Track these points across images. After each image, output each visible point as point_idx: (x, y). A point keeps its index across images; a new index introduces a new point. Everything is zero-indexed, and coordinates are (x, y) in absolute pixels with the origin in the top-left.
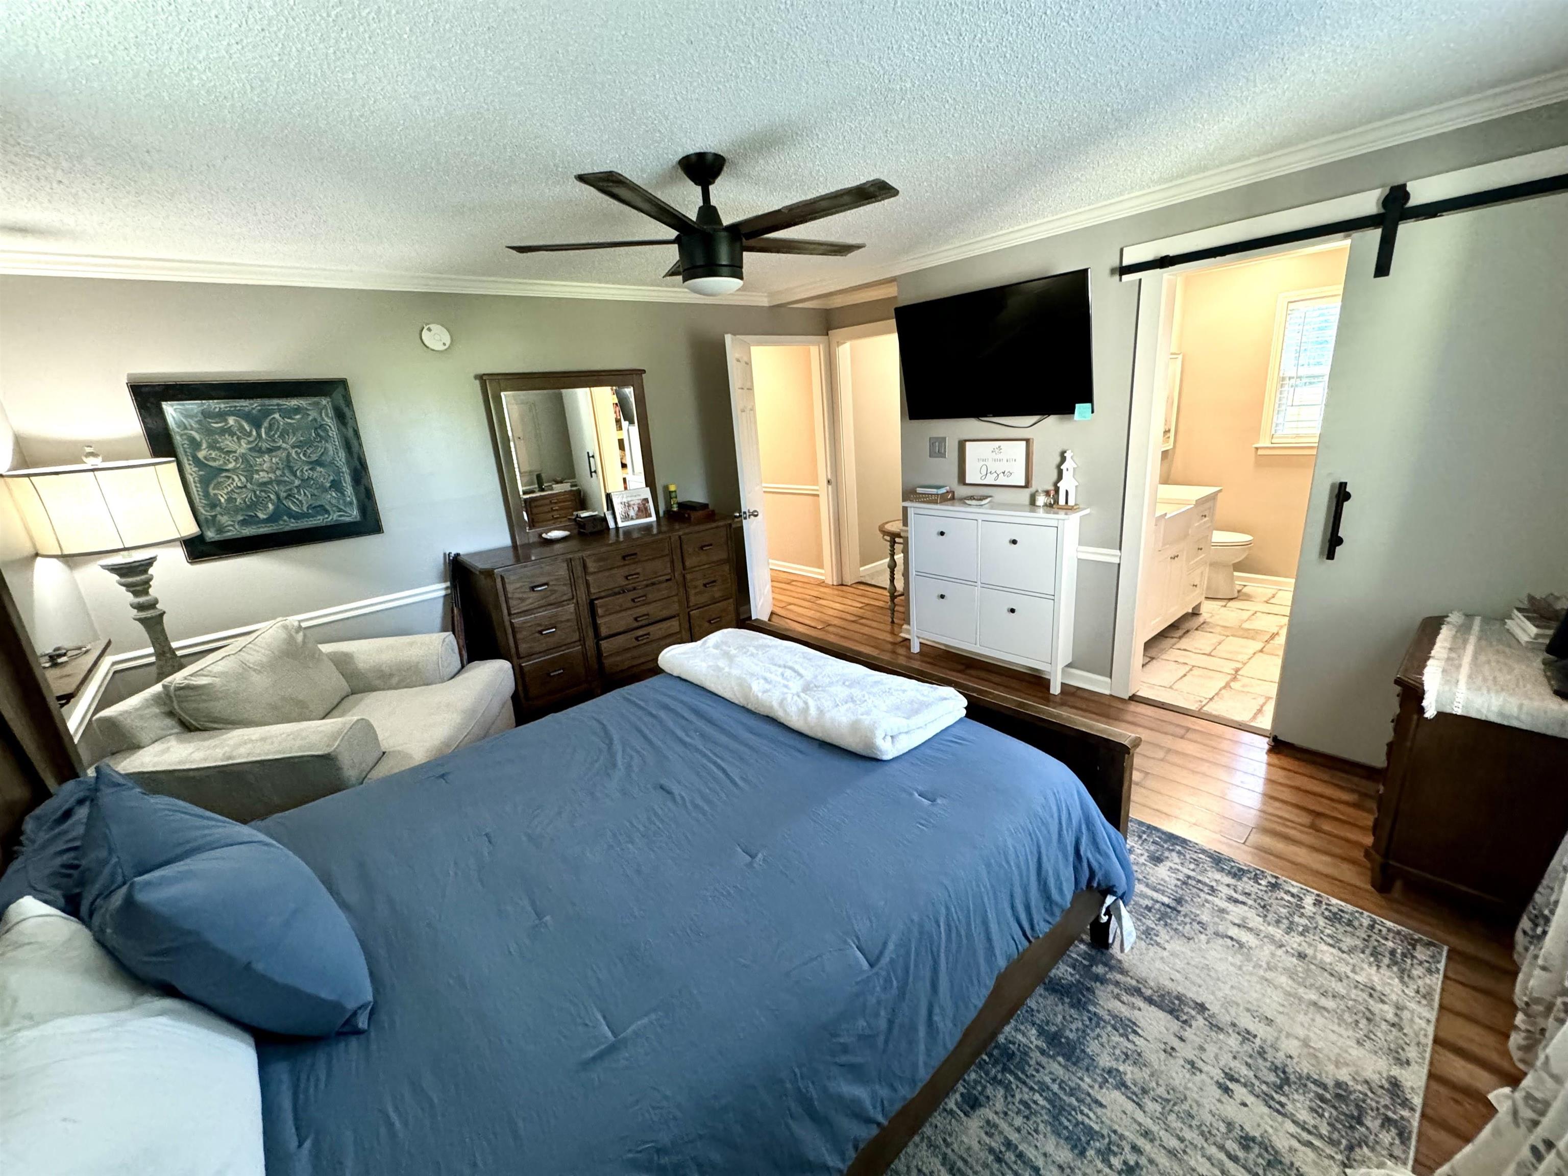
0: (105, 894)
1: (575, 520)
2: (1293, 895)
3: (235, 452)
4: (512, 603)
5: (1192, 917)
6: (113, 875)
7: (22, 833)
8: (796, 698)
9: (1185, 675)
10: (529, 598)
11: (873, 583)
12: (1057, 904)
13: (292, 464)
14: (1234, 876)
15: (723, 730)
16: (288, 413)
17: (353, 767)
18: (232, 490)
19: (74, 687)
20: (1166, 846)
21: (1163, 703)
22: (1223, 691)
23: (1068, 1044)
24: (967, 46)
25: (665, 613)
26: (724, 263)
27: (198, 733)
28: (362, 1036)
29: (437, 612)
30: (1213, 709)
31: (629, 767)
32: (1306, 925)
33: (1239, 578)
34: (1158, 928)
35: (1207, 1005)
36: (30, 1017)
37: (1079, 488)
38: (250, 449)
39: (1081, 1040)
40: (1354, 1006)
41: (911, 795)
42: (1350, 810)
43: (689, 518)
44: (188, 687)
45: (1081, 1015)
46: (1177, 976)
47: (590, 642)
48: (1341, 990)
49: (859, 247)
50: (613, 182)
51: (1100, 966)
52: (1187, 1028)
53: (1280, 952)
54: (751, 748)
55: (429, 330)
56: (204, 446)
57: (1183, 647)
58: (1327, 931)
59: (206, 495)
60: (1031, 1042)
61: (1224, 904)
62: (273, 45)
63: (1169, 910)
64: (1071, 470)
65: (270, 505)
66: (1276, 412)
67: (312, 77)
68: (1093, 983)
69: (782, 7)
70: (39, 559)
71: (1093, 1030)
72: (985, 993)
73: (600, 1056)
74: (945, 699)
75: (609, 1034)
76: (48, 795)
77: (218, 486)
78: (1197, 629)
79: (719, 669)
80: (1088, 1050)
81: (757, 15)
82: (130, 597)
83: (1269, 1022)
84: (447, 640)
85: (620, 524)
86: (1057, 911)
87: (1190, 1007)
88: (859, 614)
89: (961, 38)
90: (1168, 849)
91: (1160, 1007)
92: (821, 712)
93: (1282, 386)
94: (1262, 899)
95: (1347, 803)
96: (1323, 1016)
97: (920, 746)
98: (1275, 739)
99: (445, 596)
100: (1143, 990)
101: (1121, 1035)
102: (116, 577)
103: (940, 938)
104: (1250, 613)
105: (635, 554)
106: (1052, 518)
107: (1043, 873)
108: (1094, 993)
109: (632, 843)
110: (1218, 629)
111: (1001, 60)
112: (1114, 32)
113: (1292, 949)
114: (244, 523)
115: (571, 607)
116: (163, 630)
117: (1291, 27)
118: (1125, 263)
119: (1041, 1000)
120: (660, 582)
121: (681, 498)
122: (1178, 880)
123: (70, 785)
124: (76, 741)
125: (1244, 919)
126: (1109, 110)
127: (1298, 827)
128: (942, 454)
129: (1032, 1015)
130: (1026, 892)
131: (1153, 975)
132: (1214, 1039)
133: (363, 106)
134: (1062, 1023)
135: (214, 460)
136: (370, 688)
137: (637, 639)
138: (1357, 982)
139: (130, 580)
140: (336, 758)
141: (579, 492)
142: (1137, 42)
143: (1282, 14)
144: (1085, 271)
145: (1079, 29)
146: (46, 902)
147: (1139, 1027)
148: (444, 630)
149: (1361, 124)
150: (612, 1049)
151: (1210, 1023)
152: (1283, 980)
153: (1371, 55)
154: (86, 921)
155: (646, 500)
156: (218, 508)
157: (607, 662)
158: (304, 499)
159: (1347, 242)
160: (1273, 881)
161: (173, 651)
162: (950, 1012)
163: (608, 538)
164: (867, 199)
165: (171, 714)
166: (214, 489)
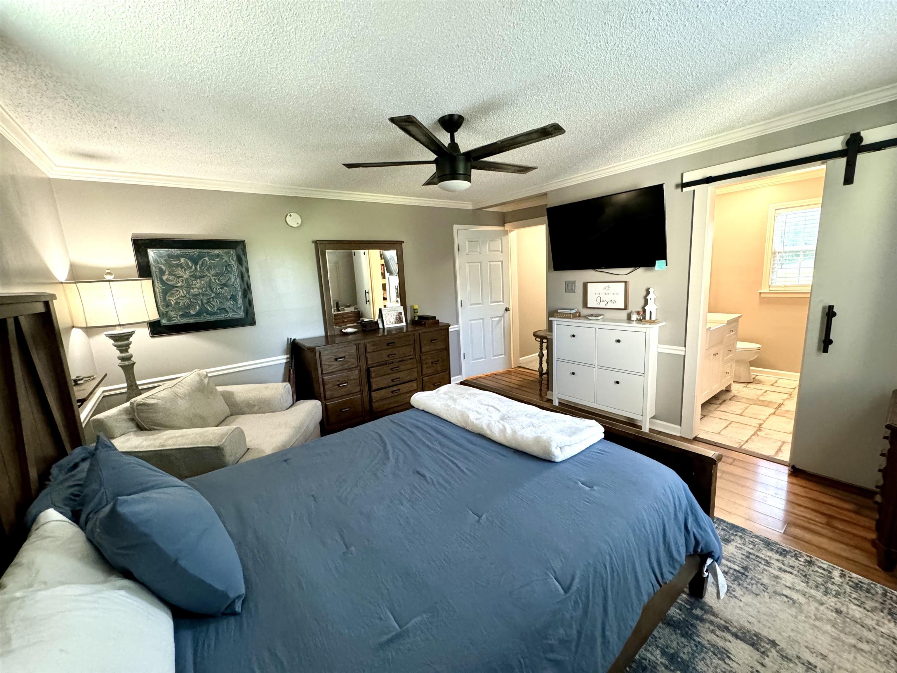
0: (95, 511)
1: (361, 323)
2: (824, 569)
3: (182, 277)
4: (324, 367)
5: (757, 580)
6: (101, 499)
7: (50, 474)
8: (497, 423)
9: (727, 427)
10: (334, 365)
11: (527, 367)
12: (677, 561)
13: (211, 285)
14: (781, 554)
15: (453, 441)
16: (211, 257)
17: (231, 456)
18: (179, 298)
19: (87, 395)
20: (731, 532)
21: (715, 443)
22: (753, 437)
23: (684, 663)
24: (610, 49)
25: (409, 378)
26: (461, 173)
27: (147, 432)
28: (238, 617)
29: (281, 371)
30: (750, 447)
31: (397, 460)
32: (838, 590)
33: (754, 371)
34: (734, 586)
35: (777, 642)
36: (45, 583)
37: (658, 310)
38: (190, 276)
39: (692, 660)
40: (883, 650)
41: (577, 483)
42: (853, 515)
43: (425, 324)
44: (144, 404)
45: (690, 643)
46: (751, 619)
47: (366, 393)
48: (872, 637)
49: (534, 168)
50: (409, 122)
51: (698, 609)
52: (766, 658)
53: (822, 608)
54: (471, 452)
55: (290, 216)
56: (167, 273)
57: (723, 410)
58: (854, 595)
59: (164, 299)
60: (657, 660)
61: (777, 573)
62: (238, 47)
63: (740, 575)
64: (653, 300)
65: (197, 307)
66: (771, 272)
67: (255, 67)
68: (695, 621)
69: (512, 25)
70: (74, 329)
71: (699, 655)
72: (637, 619)
73: (391, 641)
74: (591, 427)
75: (397, 627)
76: (66, 454)
77: (172, 295)
78: (730, 400)
79: (449, 406)
80: (697, 668)
81: (497, 30)
82: (118, 353)
83: (824, 657)
84: (287, 387)
85: (386, 326)
86: (678, 567)
87: (765, 642)
88: (520, 384)
89: (607, 45)
90: (733, 534)
91: (743, 640)
92: (514, 432)
93: (774, 257)
94: (803, 570)
95: (849, 510)
96: (862, 656)
97: (577, 454)
98: (793, 467)
99: (287, 363)
100: (730, 628)
101: (719, 659)
102: (112, 342)
103: (607, 576)
104: (763, 391)
105: (394, 343)
106: (642, 327)
107: (667, 539)
108: (696, 628)
109: (402, 505)
110: (744, 400)
111: (628, 58)
112: (694, 41)
113: (830, 606)
114: (182, 316)
115: (357, 372)
116: (133, 373)
117: (798, 38)
118: (684, 181)
119: (660, 630)
120: (407, 360)
121: (420, 313)
122: (743, 554)
123: (78, 450)
124: (83, 426)
125: (793, 584)
126: (684, 90)
127: (820, 525)
128: (573, 291)
129: (656, 641)
130: (657, 551)
131: (736, 618)
132: (786, 667)
133: (278, 84)
134: (678, 648)
135: (171, 281)
136: (241, 413)
137: (392, 392)
138: (882, 632)
139: (119, 343)
140: (223, 449)
141: (359, 312)
142: (707, 47)
143: (794, 30)
144: (662, 186)
145: (675, 39)
146: (61, 513)
147: (731, 654)
148: (284, 381)
149: (830, 100)
150: (398, 636)
151: (782, 655)
152: (828, 628)
153: (842, 57)
154: (83, 528)
155: (401, 313)
156: (170, 307)
157: (375, 405)
158: (216, 304)
159: (824, 166)
160: (808, 559)
161: (137, 386)
162: (615, 630)
163: (379, 334)
164: (546, 136)
165: (132, 420)
166: (169, 297)
